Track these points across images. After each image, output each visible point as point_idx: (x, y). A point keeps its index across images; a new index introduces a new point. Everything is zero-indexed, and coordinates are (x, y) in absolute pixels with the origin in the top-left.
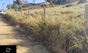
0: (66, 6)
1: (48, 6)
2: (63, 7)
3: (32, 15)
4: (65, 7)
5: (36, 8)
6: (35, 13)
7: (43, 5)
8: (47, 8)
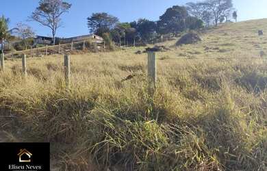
0: (147, 49)
1: (99, 47)
2: (139, 52)
3: (34, 72)
4: (144, 52)
5: (58, 53)
6: (49, 66)
7: (81, 44)
8: (95, 52)
